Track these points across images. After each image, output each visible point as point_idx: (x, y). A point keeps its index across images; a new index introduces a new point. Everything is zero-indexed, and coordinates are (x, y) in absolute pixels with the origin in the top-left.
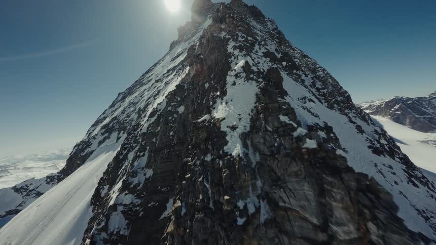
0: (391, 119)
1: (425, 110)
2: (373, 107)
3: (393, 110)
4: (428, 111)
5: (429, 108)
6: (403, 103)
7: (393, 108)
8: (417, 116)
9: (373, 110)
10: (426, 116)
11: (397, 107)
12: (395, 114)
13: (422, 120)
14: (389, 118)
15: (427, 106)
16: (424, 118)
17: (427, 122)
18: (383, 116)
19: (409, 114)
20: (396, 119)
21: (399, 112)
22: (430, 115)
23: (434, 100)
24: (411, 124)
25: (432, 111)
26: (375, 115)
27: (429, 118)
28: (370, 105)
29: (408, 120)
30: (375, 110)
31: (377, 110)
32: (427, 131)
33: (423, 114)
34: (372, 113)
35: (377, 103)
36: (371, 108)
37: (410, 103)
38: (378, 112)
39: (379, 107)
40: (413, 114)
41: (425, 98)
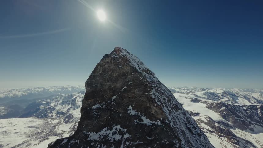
0: (221, 116)
1: (238, 114)
2: (208, 103)
3: (221, 109)
4: (240, 115)
5: (240, 113)
6: (226, 107)
8: (236, 118)
9: (208, 105)
10: (240, 119)
11: (223, 108)
12: (223, 113)
13: (239, 121)
14: (219, 114)
15: (239, 112)
16: (239, 119)
17: (241, 123)
18: (215, 112)
19: (231, 115)
20: (224, 117)
21: (225, 112)
22: (242, 118)
23: (241, 108)
24: (233, 122)
25: (242, 115)
26: (210, 109)
27: (242, 120)
28: (206, 101)
29: (231, 119)
30: (210, 106)
31: (211, 106)
32: (242, 130)
33: (238, 116)
34: (208, 108)
35: (210, 101)
36: (206, 103)
37: (230, 108)
38: (212, 108)
39: (212, 105)
40: (233, 115)
41: (237, 105)
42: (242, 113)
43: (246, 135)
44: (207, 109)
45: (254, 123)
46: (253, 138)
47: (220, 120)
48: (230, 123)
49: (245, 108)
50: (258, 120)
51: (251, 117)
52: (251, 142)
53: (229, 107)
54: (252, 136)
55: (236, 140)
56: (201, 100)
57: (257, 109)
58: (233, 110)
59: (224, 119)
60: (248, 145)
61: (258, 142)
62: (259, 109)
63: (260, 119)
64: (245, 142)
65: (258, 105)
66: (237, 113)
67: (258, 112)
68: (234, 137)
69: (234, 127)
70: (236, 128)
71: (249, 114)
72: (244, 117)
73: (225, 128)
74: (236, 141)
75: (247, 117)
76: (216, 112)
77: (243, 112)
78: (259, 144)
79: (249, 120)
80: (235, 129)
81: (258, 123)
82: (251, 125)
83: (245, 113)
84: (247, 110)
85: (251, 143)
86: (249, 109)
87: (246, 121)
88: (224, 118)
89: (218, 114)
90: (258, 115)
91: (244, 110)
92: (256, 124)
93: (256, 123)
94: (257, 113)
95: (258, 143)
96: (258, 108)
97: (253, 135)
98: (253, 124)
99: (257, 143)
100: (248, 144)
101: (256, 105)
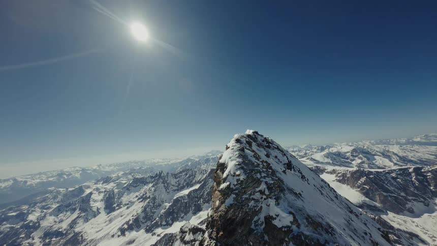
0: (361, 193)
1: (387, 186)
2: (338, 173)
3: (359, 182)
4: (389, 188)
5: (388, 185)
6: (367, 177)
7: (359, 180)
8: (385, 194)
9: (339, 177)
10: (390, 194)
11: (363, 179)
12: (364, 188)
13: (390, 198)
14: (359, 191)
15: (386, 183)
17: (394, 201)
18: (351, 187)
19: (376, 189)
20: (366, 194)
21: (366, 187)
22: (393, 193)
23: (387, 175)
24: (382, 202)
25: (393, 188)
26: (343, 183)
27: (394, 197)
28: (334, 170)
29: (377, 197)
30: (341, 178)
31: (343, 178)
32: (398, 213)
33: (387, 191)
34: (339, 181)
35: (341, 169)
36: (335, 173)
37: (372, 178)
38: (345, 180)
39: (344, 175)
40: (379, 190)
41: (381, 172)
42: (392, 184)
43: (405, 222)
44: (338, 183)
45: (410, 198)
46: (417, 226)
47: (362, 201)
48: (378, 205)
49: (394, 175)
50: (416, 192)
51: (404, 188)
52: (416, 233)
53: (371, 176)
54: (414, 222)
55: (395, 235)
56: (326, 170)
57: (410, 174)
58: (378, 181)
59: (367, 199)
60: (414, 241)
61: (425, 231)
62: (413, 174)
63: (418, 191)
64: (408, 235)
65: (410, 168)
66: (385, 185)
67: (413, 179)
68: (391, 231)
69: (384, 211)
70: (388, 212)
71: (401, 184)
72: (396, 190)
73: (375, 216)
74: (395, 238)
75: (399, 189)
76: (353, 186)
77: (393, 181)
78: (427, 235)
79: (403, 194)
80: (387, 214)
81: (417, 197)
82: (408, 202)
83: (395, 184)
84: (397, 178)
85: (417, 236)
86: (399, 176)
87: (400, 197)
88: (367, 197)
89: (357, 191)
90: (414, 184)
91: (393, 178)
92: (414, 200)
93: (414, 198)
94: (412, 181)
95: (427, 233)
96: (411, 172)
97: (415, 220)
98: (410, 201)
99: (424, 233)
100: (414, 238)
101: (407, 168)
